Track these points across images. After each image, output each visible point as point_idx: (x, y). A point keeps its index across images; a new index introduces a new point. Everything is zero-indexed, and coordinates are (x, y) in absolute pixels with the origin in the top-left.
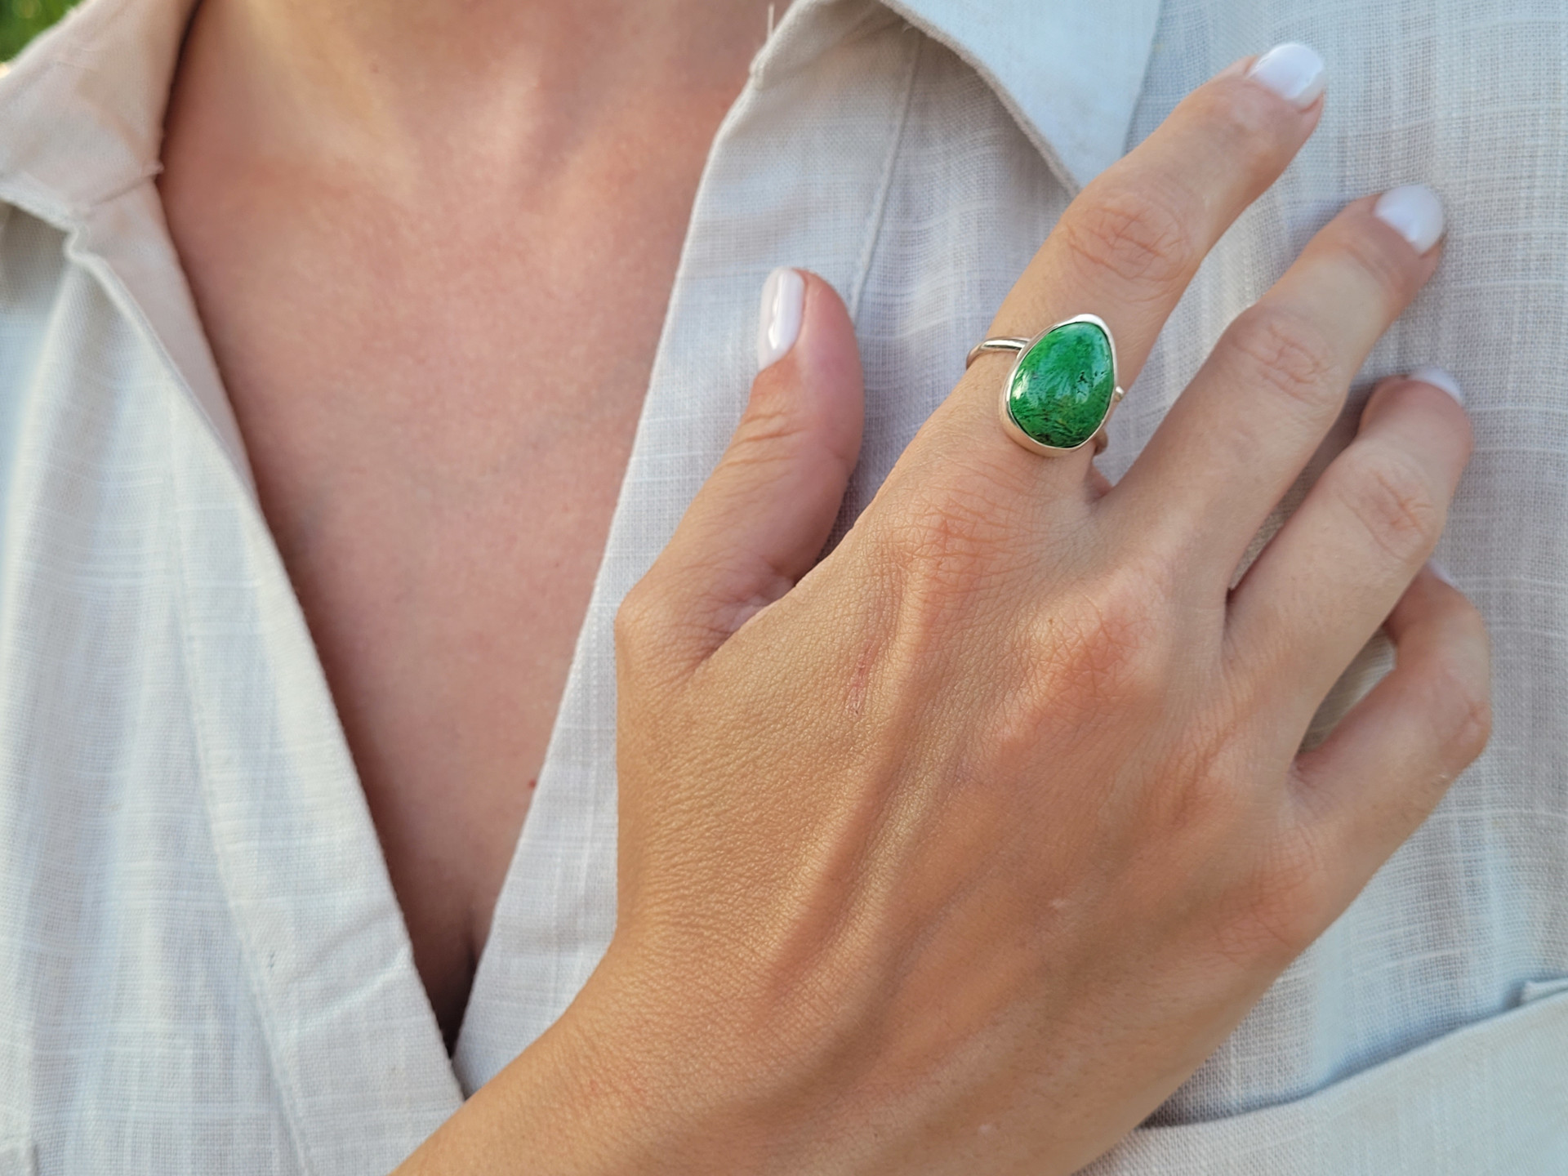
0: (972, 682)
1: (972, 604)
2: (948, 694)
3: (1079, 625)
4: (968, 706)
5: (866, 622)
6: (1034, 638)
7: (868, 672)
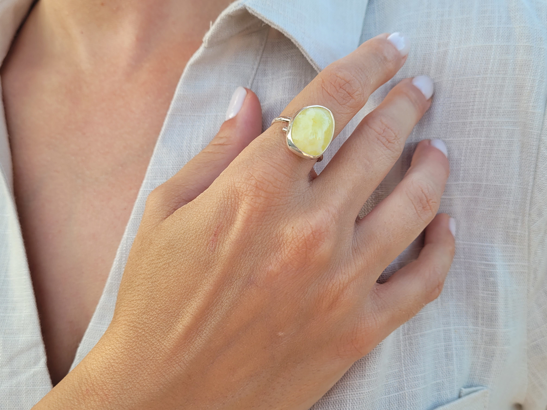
0: (259, 247)
1: (263, 217)
2: (249, 250)
3: (304, 231)
4: (256, 256)
5: (219, 216)
6: (285, 233)
7: (218, 236)
